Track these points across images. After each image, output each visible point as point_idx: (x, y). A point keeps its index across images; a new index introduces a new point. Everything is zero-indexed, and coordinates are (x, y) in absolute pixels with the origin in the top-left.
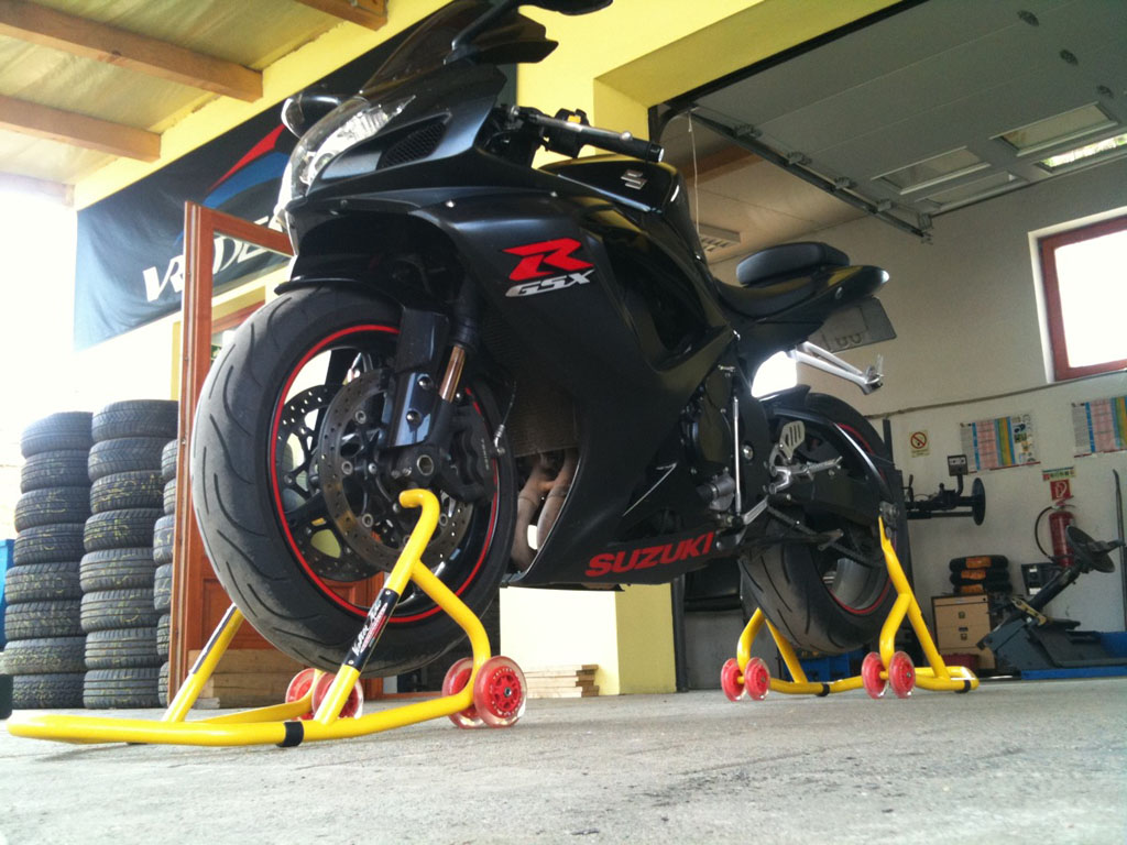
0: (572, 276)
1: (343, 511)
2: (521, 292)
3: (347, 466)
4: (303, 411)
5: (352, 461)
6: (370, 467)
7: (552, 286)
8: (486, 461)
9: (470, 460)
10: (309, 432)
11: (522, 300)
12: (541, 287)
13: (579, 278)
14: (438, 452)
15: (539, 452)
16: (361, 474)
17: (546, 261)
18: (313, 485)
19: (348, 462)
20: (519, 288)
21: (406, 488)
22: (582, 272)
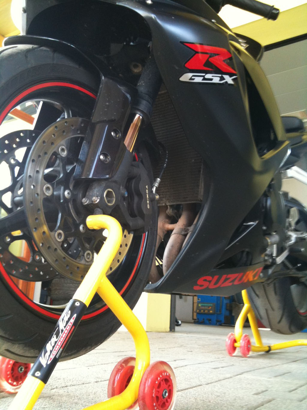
0: (225, 76)
1: (40, 225)
2: (191, 79)
3: (48, 188)
4: (14, 146)
5: (53, 185)
6: (66, 193)
7: (211, 80)
8: (148, 201)
9: (136, 199)
10: (18, 164)
11: (190, 85)
12: (204, 79)
13: (229, 79)
14: (119, 189)
15: (168, 204)
16: (58, 198)
17: (211, 59)
18: (15, 204)
19: (49, 185)
20: (190, 75)
21: (92, 213)
22: (231, 75)
